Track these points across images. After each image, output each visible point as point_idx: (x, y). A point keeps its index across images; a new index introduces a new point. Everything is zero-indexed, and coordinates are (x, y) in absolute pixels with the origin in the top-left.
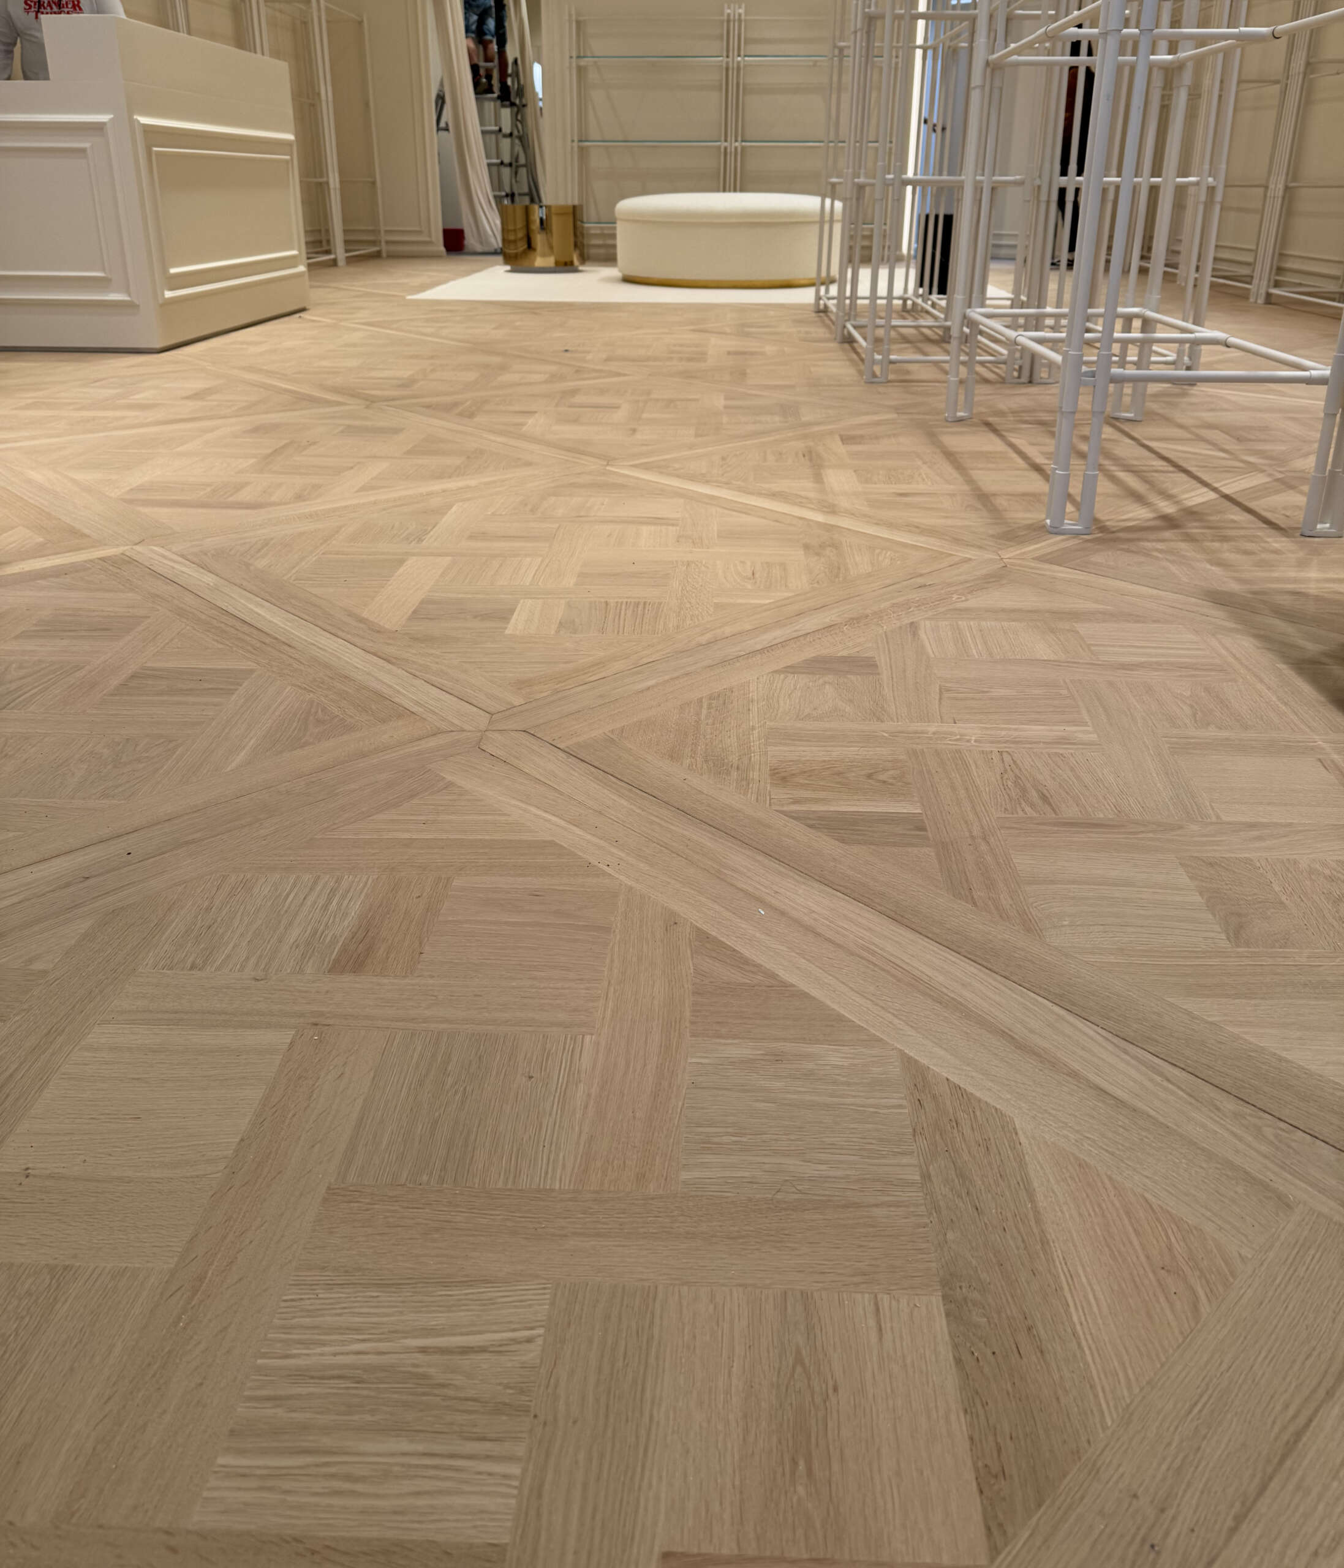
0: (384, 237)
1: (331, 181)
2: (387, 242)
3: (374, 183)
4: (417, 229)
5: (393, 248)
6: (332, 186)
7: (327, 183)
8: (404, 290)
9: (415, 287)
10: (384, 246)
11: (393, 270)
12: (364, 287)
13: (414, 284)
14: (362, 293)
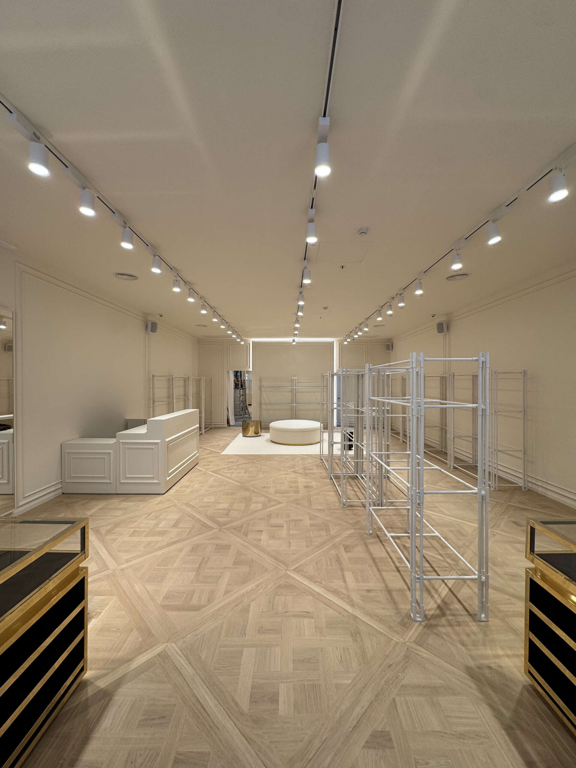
0: (213, 424)
2: (214, 424)
3: (212, 412)
4: (221, 421)
5: (215, 426)
8: (220, 449)
9: (222, 447)
10: (213, 426)
11: (216, 436)
12: (210, 447)
13: (222, 445)
14: (210, 451)
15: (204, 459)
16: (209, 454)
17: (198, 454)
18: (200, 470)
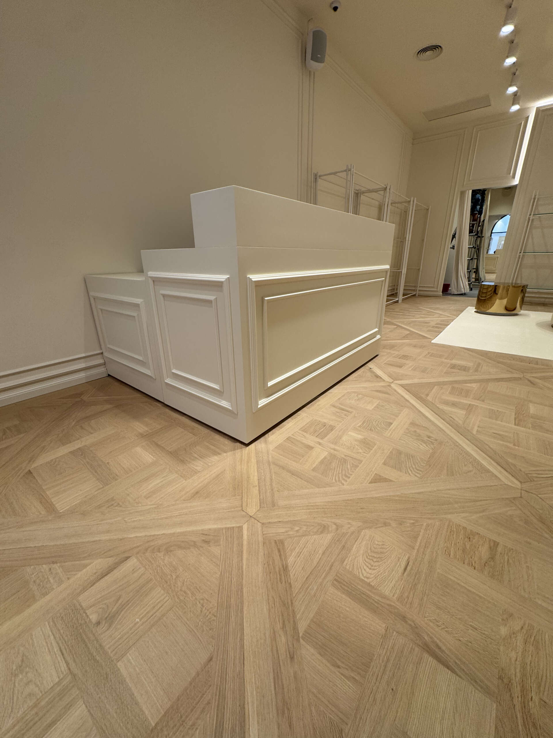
0: (418, 289)
1: (403, 271)
3: (419, 269)
4: (433, 286)
5: (422, 293)
6: (403, 273)
7: (401, 272)
8: (428, 331)
9: (433, 327)
10: (418, 292)
11: (421, 308)
12: (409, 324)
13: (433, 324)
14: (408, 332)
15: (392, 347)
16: (405, 337)
17: (378, 337)
18: (377, 376)
